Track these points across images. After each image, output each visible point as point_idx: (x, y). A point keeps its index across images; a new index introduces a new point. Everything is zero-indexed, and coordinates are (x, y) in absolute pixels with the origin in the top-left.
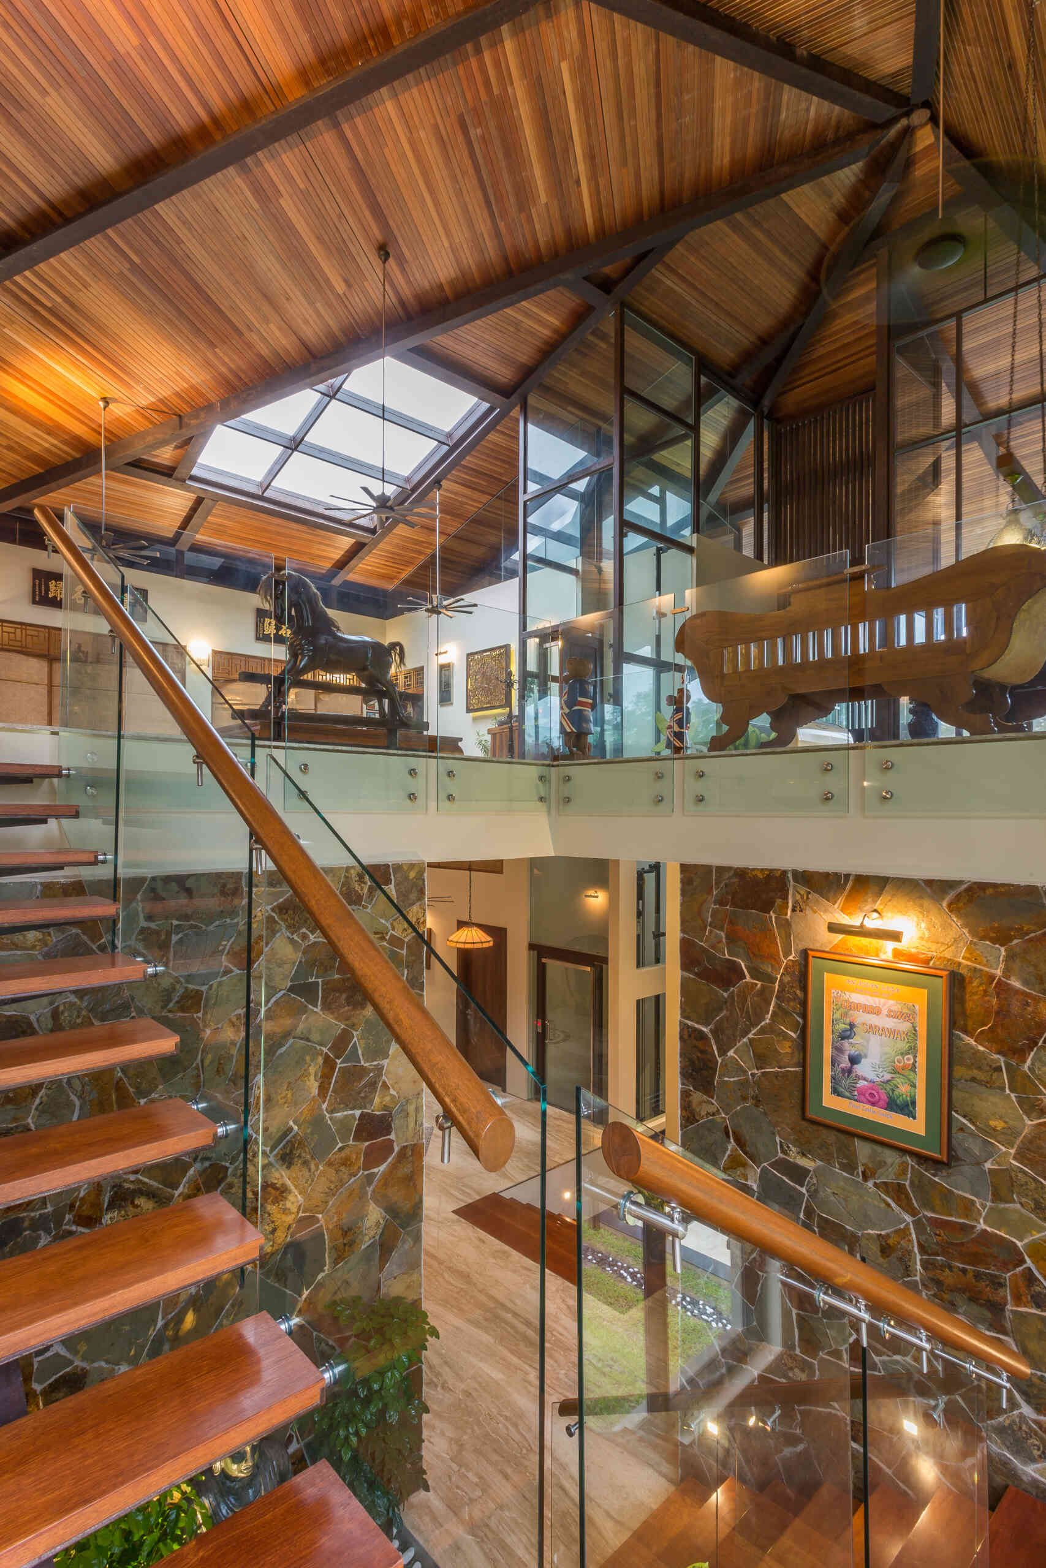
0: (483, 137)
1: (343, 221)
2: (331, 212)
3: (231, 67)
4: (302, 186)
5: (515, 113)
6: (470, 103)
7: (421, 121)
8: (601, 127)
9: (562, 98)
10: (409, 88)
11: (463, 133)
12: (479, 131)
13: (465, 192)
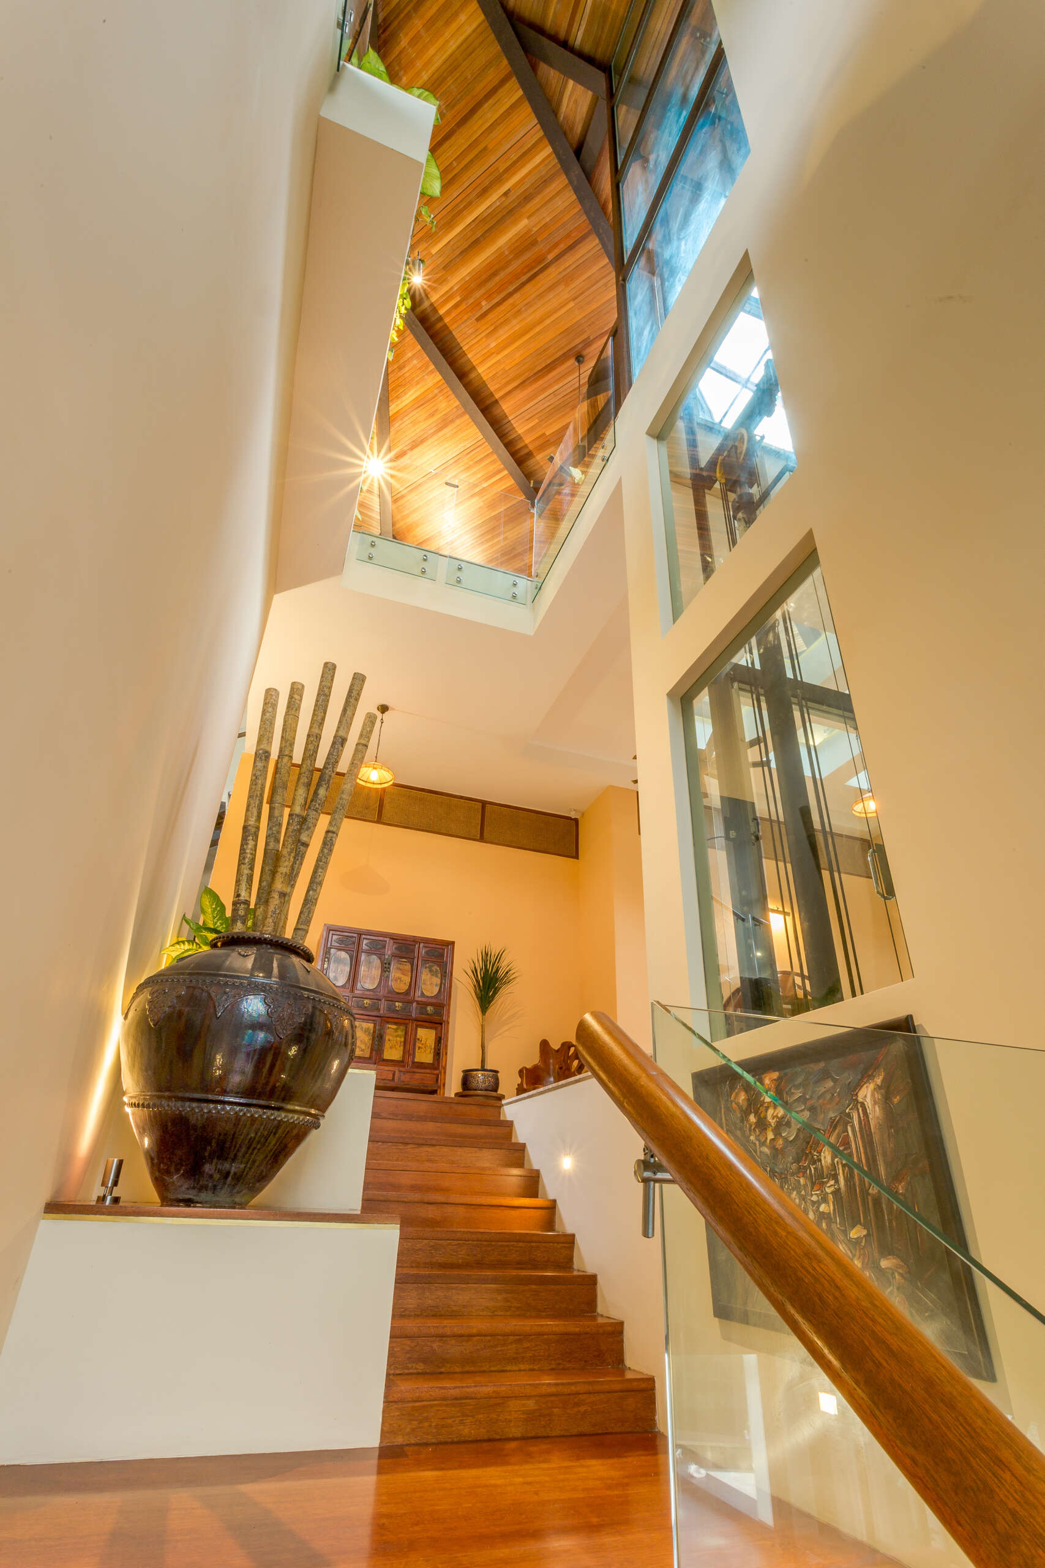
0: (486, 299)
1: (557, 393)
2: (552, 401)
3: (482, 456)
4: (537, 421)
5: (467, 279)
6: (470, 314)
7: (485, 348)
8: (463, 195)
9: (452, 243)
10: (469, 360)
11: (486, 315)
12: (484, 303)
13: (526, 301)
